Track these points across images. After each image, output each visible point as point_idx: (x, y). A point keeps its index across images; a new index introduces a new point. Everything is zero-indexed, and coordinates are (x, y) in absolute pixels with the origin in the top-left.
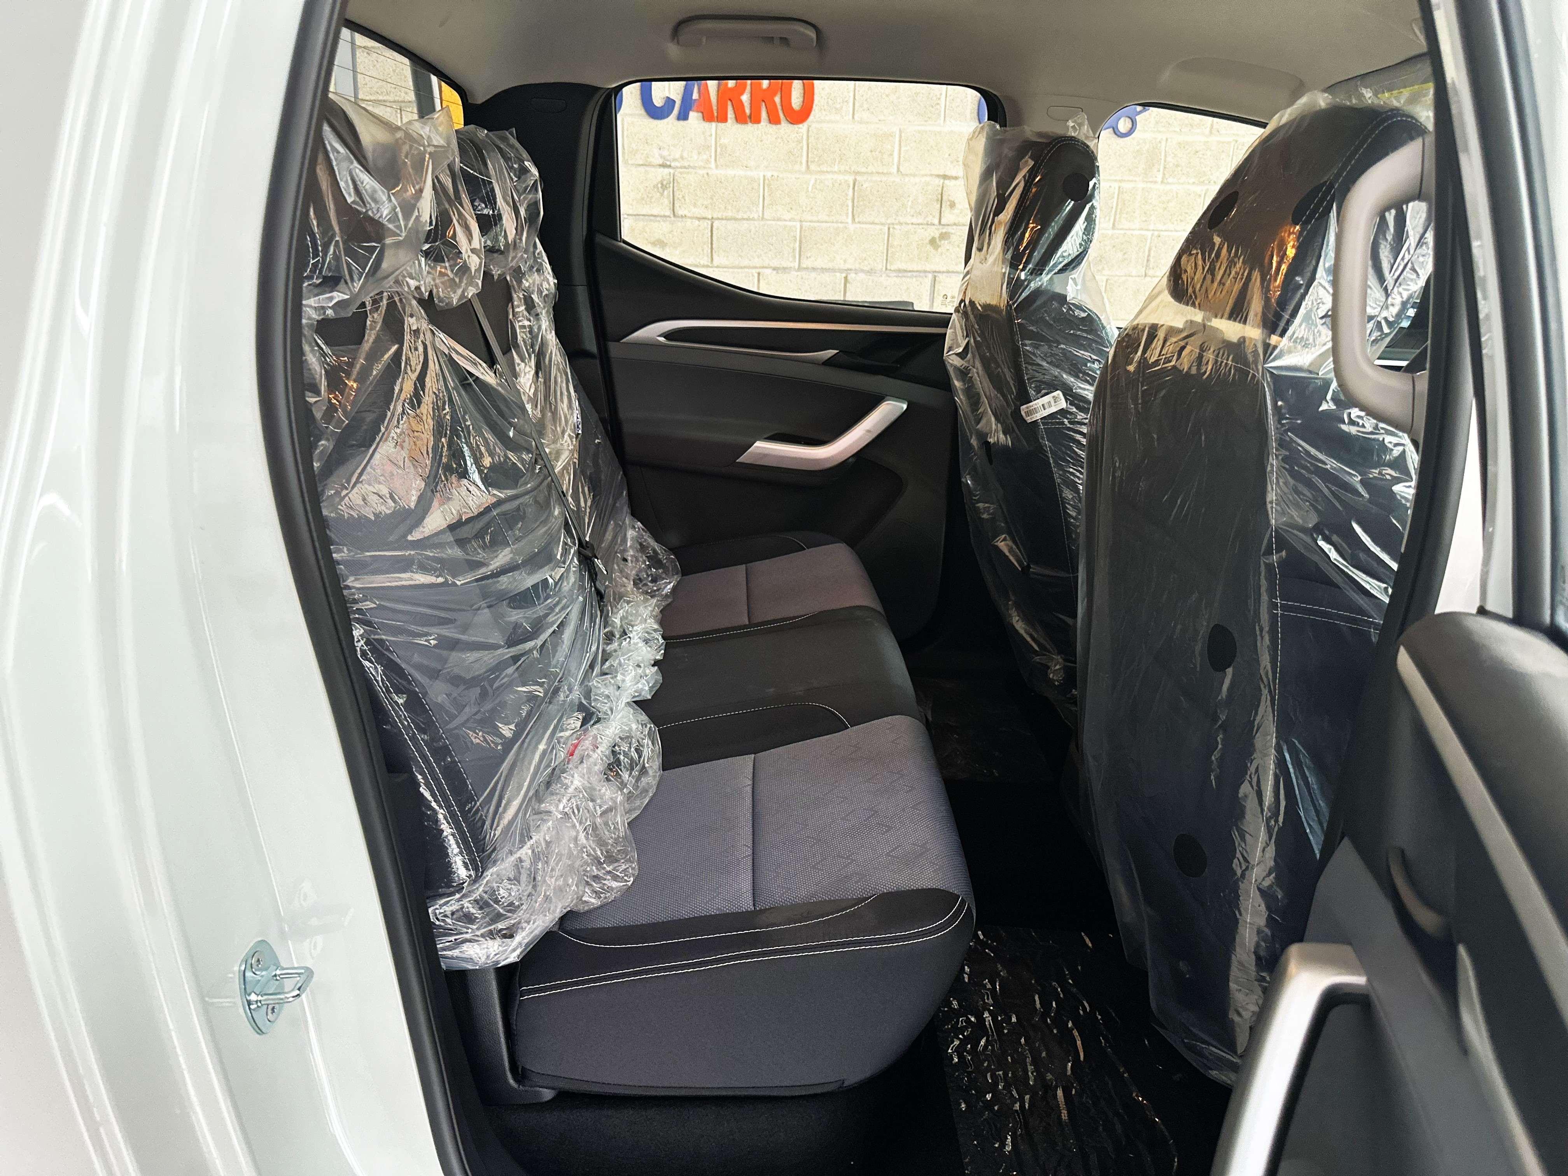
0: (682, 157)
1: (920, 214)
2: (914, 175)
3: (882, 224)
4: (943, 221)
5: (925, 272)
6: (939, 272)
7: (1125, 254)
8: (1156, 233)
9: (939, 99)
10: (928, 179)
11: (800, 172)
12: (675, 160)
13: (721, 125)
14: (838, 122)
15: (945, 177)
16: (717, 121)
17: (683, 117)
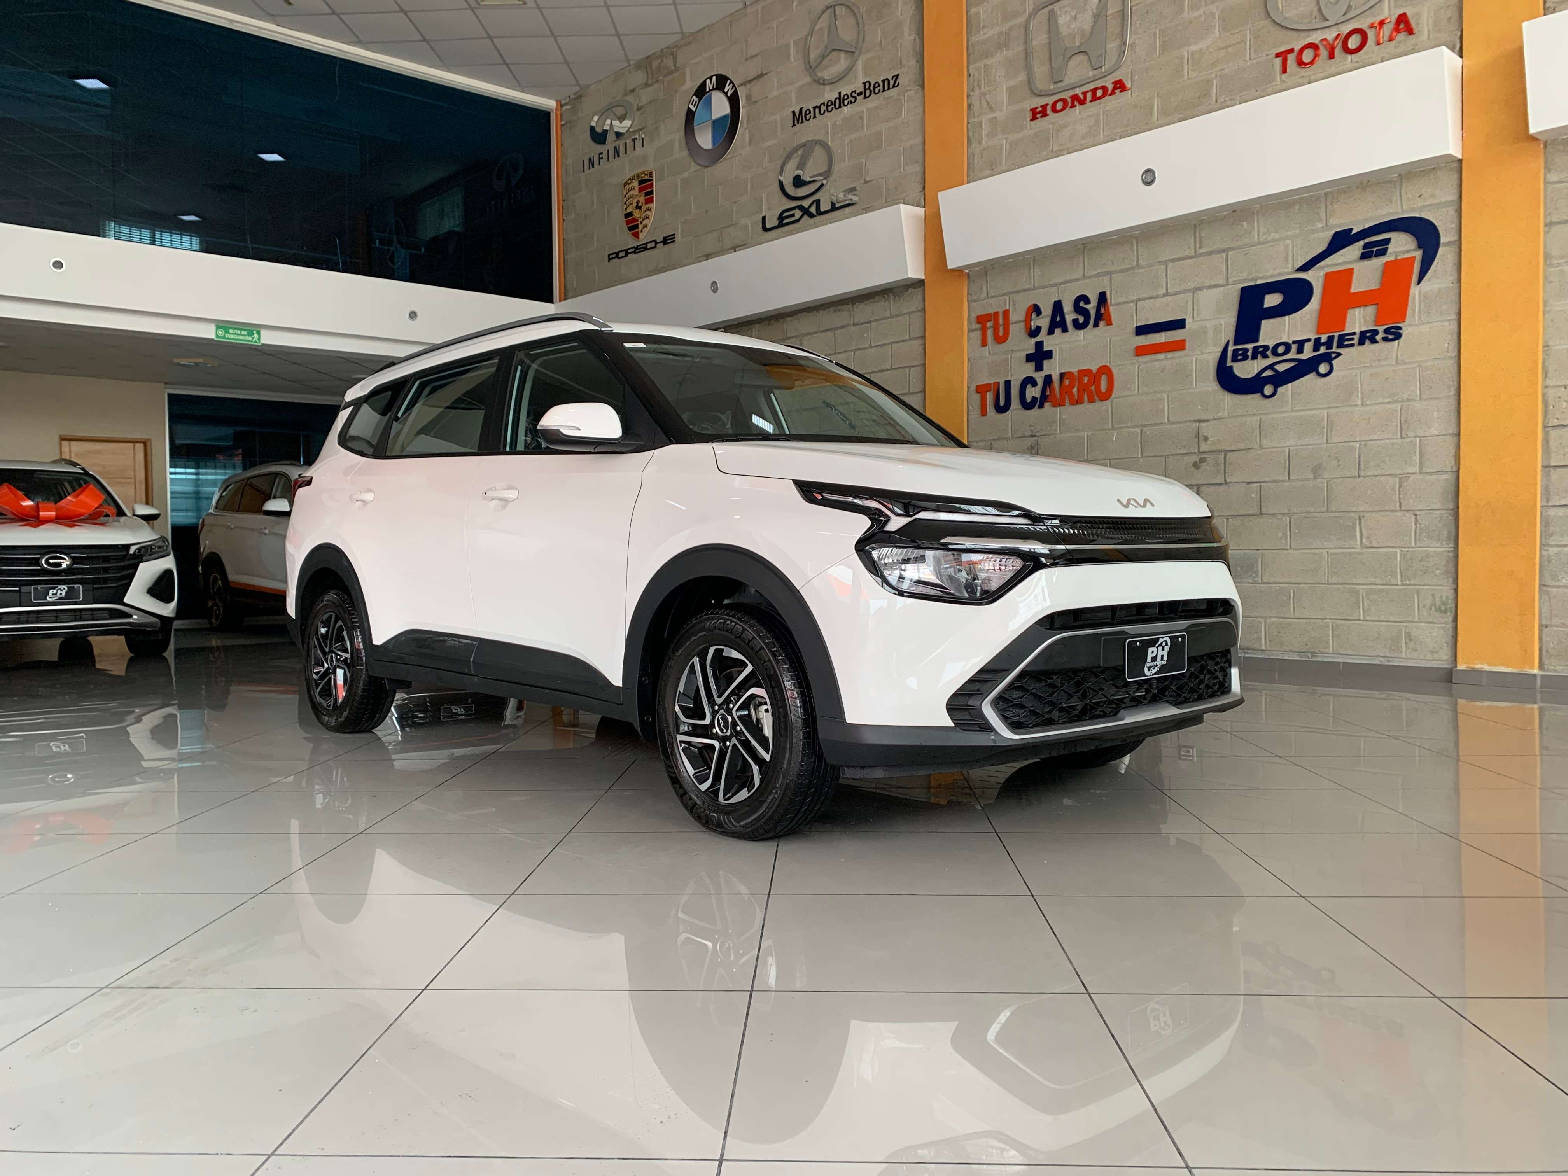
0: (1042, 430)
1: (1185, 447)
2: (1180, 423)
3: (1161, 456)
4: (1201, 450)
5: (1192, 485)
6: (1202, 485)
7: (1339, 461)
8: (1363, 443)
9: (1192, 371)
10: (1188, 424)
11: (1110, 430)
12: (1038, 431)
13: (1063, 408)
14: (1128, 396)
15: (1200, 421)
16: (1059, 405)
17: (1041, 406)
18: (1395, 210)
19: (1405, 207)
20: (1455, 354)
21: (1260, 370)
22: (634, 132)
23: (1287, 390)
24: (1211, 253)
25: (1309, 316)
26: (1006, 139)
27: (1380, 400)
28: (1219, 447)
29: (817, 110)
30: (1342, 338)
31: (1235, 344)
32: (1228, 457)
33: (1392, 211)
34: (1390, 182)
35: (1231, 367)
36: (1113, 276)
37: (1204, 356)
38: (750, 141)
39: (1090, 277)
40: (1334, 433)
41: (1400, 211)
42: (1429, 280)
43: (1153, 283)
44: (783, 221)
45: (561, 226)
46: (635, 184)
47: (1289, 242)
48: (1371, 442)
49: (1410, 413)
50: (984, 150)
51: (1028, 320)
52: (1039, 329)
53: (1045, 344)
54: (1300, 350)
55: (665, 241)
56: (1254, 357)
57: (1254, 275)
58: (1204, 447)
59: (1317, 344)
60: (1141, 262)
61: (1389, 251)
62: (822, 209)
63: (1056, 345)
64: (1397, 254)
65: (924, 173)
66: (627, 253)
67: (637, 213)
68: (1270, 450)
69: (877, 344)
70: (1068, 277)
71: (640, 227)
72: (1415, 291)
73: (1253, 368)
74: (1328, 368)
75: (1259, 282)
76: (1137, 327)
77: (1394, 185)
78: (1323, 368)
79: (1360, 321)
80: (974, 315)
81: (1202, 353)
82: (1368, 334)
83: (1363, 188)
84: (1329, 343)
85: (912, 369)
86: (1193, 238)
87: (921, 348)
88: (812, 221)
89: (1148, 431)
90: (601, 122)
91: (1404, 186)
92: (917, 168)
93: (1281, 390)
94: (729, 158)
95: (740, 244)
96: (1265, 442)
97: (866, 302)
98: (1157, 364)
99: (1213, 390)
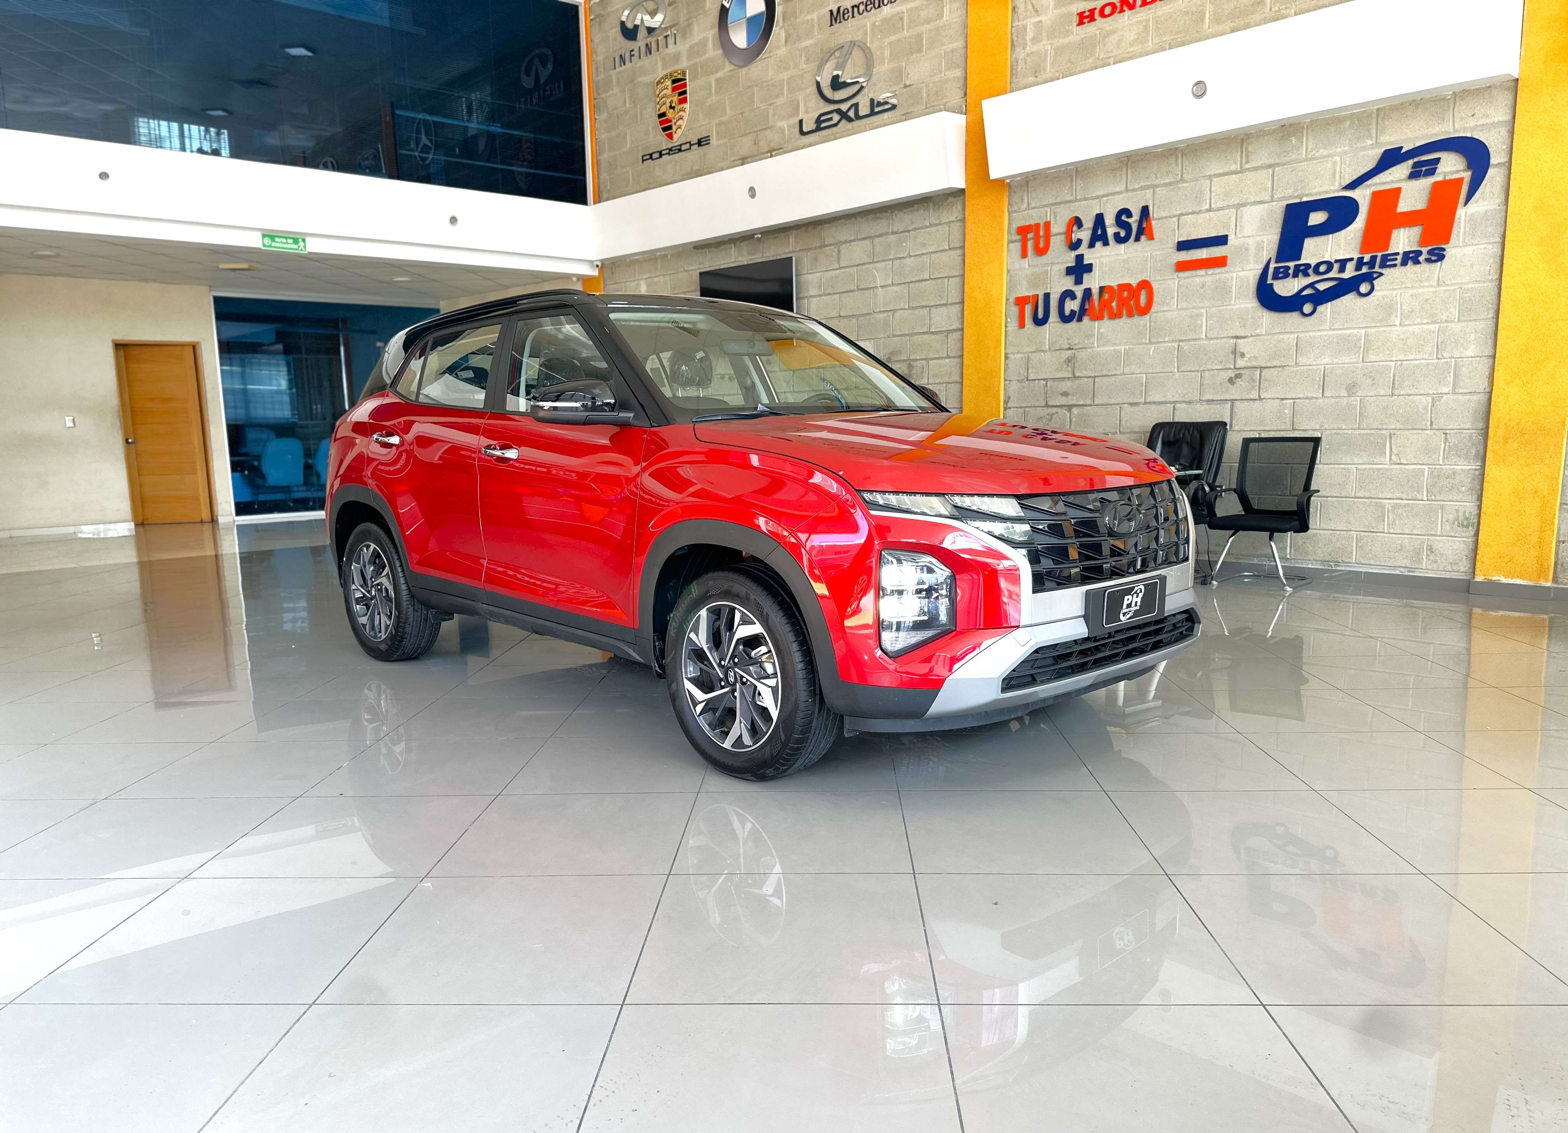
0: (1079, 343)
1: (1221, 362)
2: (1217, 338)
3: (1197, 371)
4: (1237, 366)
5: (1226, 400)
6: (1236, 400)
7: (1374, 379)
8: (1399, 363)
9: (1231, 288)
10: (1225, 340)
11: (1146, 344)
12: (1075, 345)
13: (1101, 322)
14: (1167, 311)
15: (1237, 337)
16: (1098, 319)
17: (1080, 320)
18: (1447, 129)
19: (1456, 127)
20: (1498, 277)
21: (1300, 288)
22: (666, 29)
23: (1327, 308)
24: (1256, 169)
25: (1352, 235)
26: (1051, 44)
27: (1418, 321)
28: (1254, 364)
29: (856, 9)
30: (1385, 258)
31: (1277, 261)
32: (1263, 374)
33: (1443, 130)
34: (1444, 99)
35: (1272, 284)
36: (1157, 189)
37: (1243, 273)
38: (786, 42)
39: (1133, 190)
40: (1370, 352)
41: (1451, 130)
42: (1476, 202)
43: (1196, 197)
44: (820, 124)
45: (593, 125)
46: (668, 83)
47: (1338, 159)
48: (1406, 362)
49: (1447, 334)
50: (1028, 55)
51: (1069, 232)
52: (1079, 242)
53: (1085, 257)
54: (1342, 270)
55: (699, 143)
56: (1295, 275)
57: (1299, 192)
58: (1241, 363)
59: (1360, 263)
60: (1185, 176)
61: (1438, 171)
62: (861, 114)
63: (1096, 258)
64: (1445, 174)
65: (966, 78)
66: (661, 155)
67: (670, 114)
68: (1305, 367)
69: (916, 253)
70: (1111, 189)
71: (674, 128)
72: (1462, 213)
73: (1294, 286)
74: (1369, 288)
75: (1305, 199)
76: (1179, 242)
77: (1448, 103)
78: (1364, 288)
79: (1404, 241)
80: (1015, 226)
81: (1243, 270)
82: (1411, 255)
83: (1416, 105)
84: (1372, 263)
85: (951, 279)
86: (1239, 153)
87: (960, 258)
88: (849, 125)
89: (1185, 346)
90: (631, 17)
91: (1458, 104)
92: (958, 73)
93: (1321, 308)
94: (765, 58)
95: (776, 148)
96: (1302, 360)
97: (905, 211)
98: (1197, 280)
99: (1252, 307)
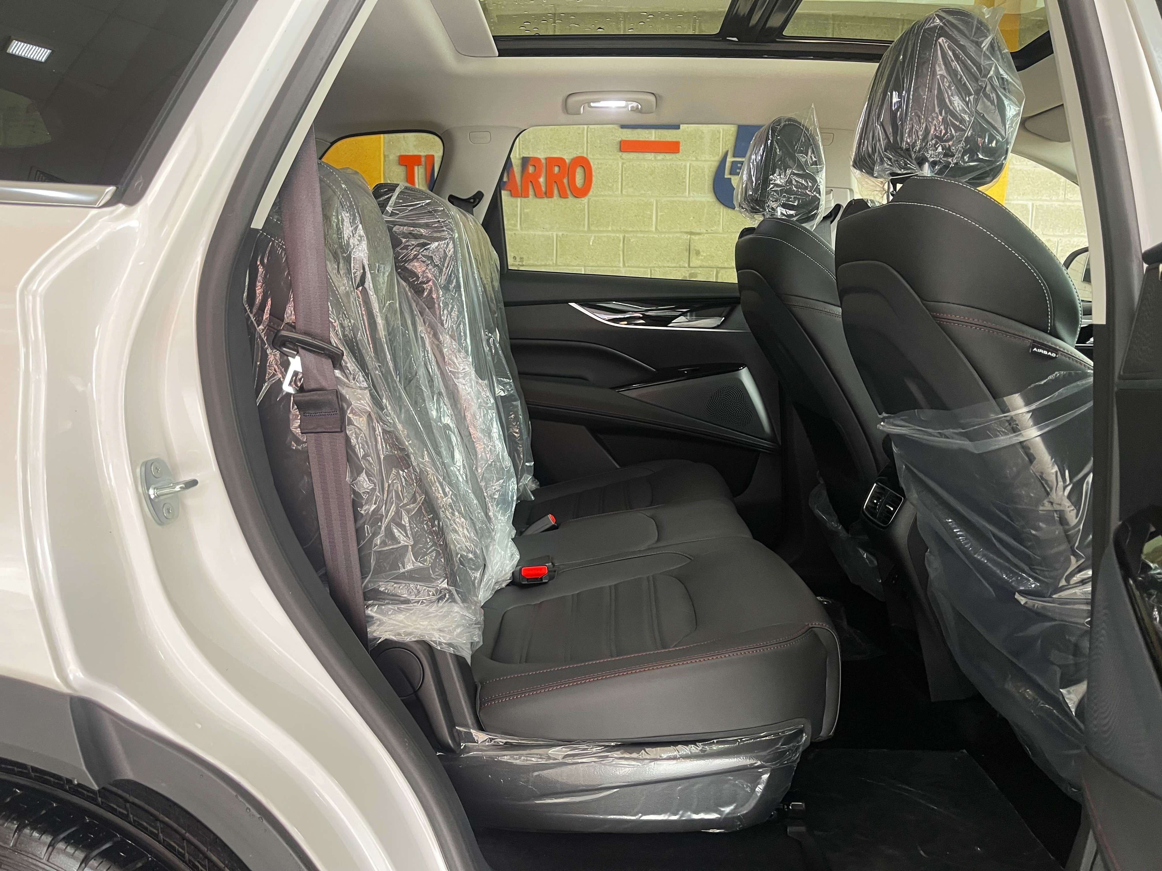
1: (674, 260)
2: (669, 233)
3: (646, 268)
4: (691, 264)
9: (685, 178)
10: (678, 235)
11: (584, 232)
13: (525, 199)
14: (610, 196)
15: (692, 233)
16: (522, 197)
28: (710, 263)
31: (732, 156)
32: (720, 275)
35: (729, 179)
37: (699, 163)
58: (695, 261)
81: (697, 160)
89: (632, 239)
98: (645, 164)
99: (708, 202)
